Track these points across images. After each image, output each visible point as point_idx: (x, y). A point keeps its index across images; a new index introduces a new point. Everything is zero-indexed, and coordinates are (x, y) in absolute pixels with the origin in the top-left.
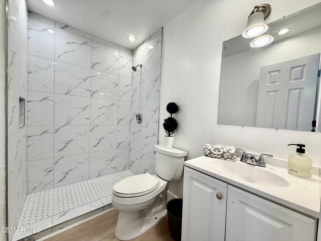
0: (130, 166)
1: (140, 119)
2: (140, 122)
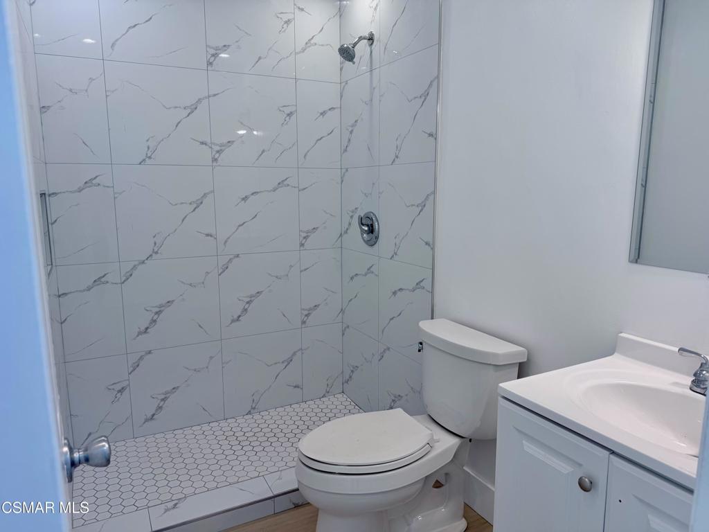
0: (347, 382)
1: (371, 230)
2: (372, 242)
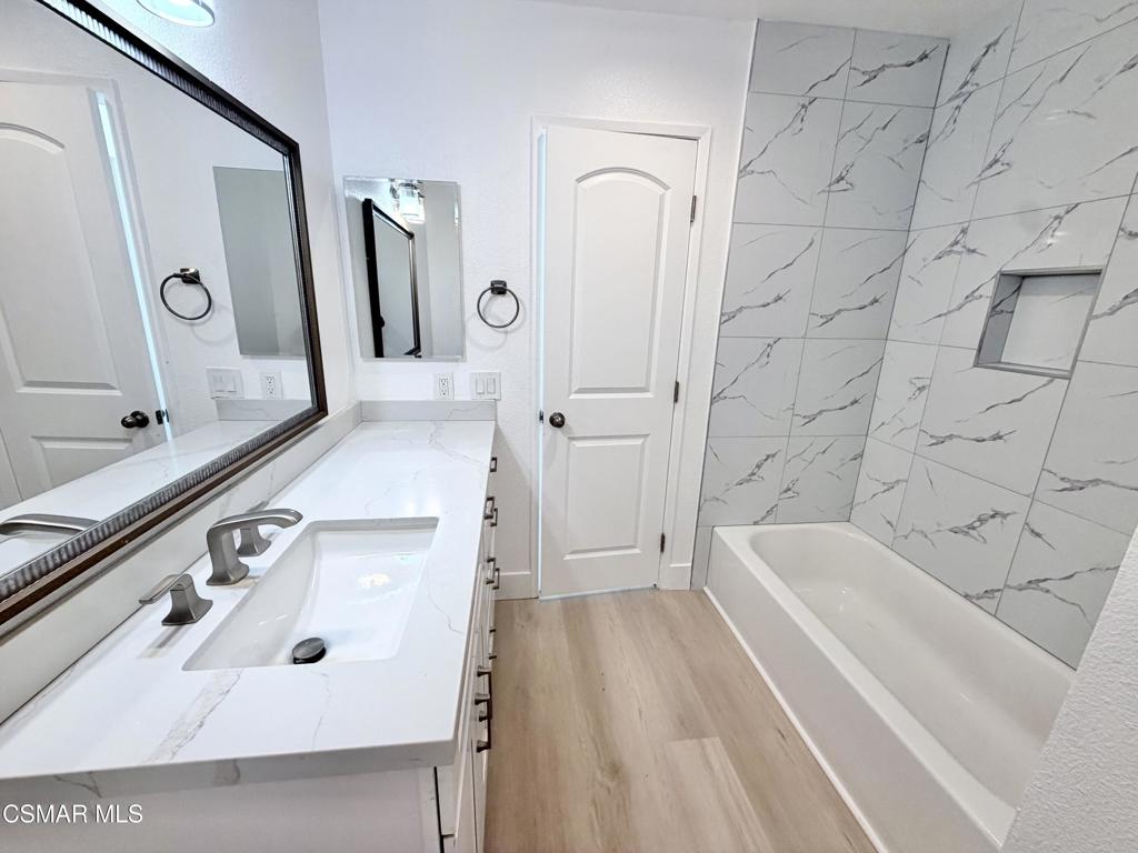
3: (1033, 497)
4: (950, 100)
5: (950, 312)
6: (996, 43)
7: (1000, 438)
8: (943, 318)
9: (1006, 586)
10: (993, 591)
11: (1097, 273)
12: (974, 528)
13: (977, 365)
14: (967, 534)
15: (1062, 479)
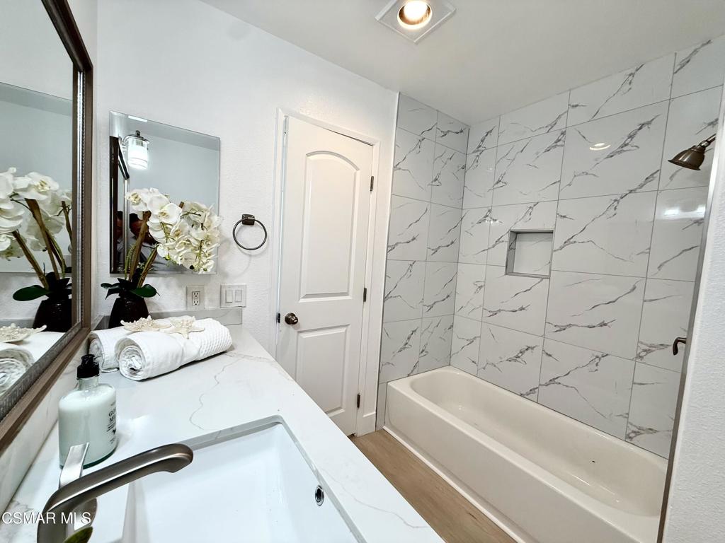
3: (543, 336)
4: (473, 152)
5: (489, 249)
6: (491, 131)
7: (524, 309)
8: (486, 251)
9: (540, 385)
10: (534, 389)
11: (552, 232)
12: (519, 357)
13: (506, 274)
14: (516, 361)
15: (555, 326)
